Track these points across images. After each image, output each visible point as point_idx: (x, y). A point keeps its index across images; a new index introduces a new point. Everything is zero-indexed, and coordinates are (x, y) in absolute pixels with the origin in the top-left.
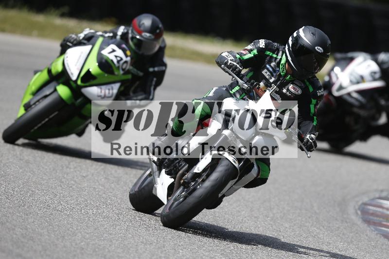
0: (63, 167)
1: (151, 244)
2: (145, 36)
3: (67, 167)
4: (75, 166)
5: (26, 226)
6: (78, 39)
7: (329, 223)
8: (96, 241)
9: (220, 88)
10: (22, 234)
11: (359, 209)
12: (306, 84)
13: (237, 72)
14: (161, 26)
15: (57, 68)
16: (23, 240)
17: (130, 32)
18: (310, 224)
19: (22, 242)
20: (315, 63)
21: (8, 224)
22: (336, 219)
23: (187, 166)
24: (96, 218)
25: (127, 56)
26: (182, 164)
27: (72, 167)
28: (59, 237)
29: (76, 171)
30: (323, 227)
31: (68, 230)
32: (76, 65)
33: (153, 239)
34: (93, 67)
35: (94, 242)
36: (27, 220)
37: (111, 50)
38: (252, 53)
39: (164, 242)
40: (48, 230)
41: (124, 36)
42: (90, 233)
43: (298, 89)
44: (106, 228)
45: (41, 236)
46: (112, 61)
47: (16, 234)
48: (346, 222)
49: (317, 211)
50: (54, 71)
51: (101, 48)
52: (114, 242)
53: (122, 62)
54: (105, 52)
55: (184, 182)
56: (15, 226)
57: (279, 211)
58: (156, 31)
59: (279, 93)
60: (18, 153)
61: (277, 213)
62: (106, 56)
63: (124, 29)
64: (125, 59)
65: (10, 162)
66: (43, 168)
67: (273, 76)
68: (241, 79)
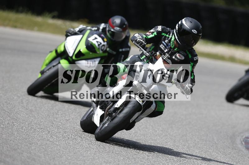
0: (53, 114)
1: (110, 163)
2: (116, 30)
3: (57, 114)
4: (62, 113)
5: (30, 152)
6: (74, 31)
7: (224, 150)
8: (75, 161)
9: (134, 56)
10: (28, 156)
11: (243, 141)
12: (187, 53)
13: (143, 46)
14: (126, 23)
15: (61, 49)
16: (28, 160)
17: (107, 27)
18: (212, 151)
19: (28, 162)
20: (192, 41)
21: (18, 150)
22: (229, 147)
23: (112, 104)
24: (75, 146)
25: (104, 42)
26: (109, 103)
27: (60, 114)
28: (51, 158)
29: (62, 117)
30: (221, 152)
31: (57, 154)
32: (72, 47)
33: (111, 160)
34: (83, 48)
35: (74, 162)
36: (31, 147)
37: (94, 38)
38: (153, 34)
39: (119, 161)
40: (44, 154)
41: (104, 29)
42: (71, 156)
43: (182, 56)
44: (82, 153)
45: (40, 158)
46: (95, 44)
47: (24, 157)
48: (235, 149)
49: (217, 142)
50: (59, 51)
51: (88, 37)
52: (86, 161)
53: (101, 45)
54: (91, 39)
55: (109, 113)
56: (23, 151)
57: (192, 142)
58: (123, 26)
59: (170, 58)
60: (25, 105)
61: (191, 143)
62: (91, 42)
63: (104, 25)
64: (103, 43)
65: (19, 111)
66: (41, 114)
67: (166, 48)
68: (145, 50)
